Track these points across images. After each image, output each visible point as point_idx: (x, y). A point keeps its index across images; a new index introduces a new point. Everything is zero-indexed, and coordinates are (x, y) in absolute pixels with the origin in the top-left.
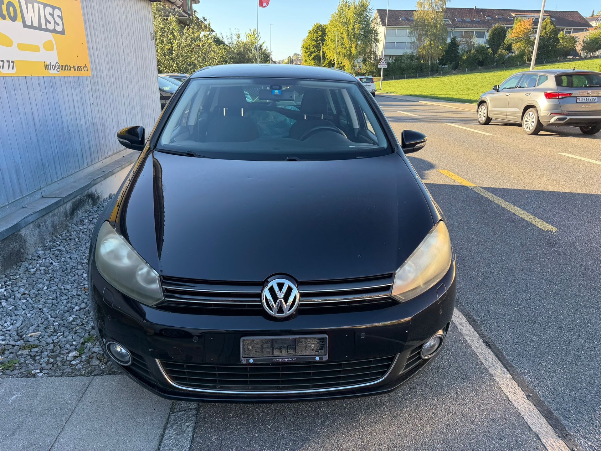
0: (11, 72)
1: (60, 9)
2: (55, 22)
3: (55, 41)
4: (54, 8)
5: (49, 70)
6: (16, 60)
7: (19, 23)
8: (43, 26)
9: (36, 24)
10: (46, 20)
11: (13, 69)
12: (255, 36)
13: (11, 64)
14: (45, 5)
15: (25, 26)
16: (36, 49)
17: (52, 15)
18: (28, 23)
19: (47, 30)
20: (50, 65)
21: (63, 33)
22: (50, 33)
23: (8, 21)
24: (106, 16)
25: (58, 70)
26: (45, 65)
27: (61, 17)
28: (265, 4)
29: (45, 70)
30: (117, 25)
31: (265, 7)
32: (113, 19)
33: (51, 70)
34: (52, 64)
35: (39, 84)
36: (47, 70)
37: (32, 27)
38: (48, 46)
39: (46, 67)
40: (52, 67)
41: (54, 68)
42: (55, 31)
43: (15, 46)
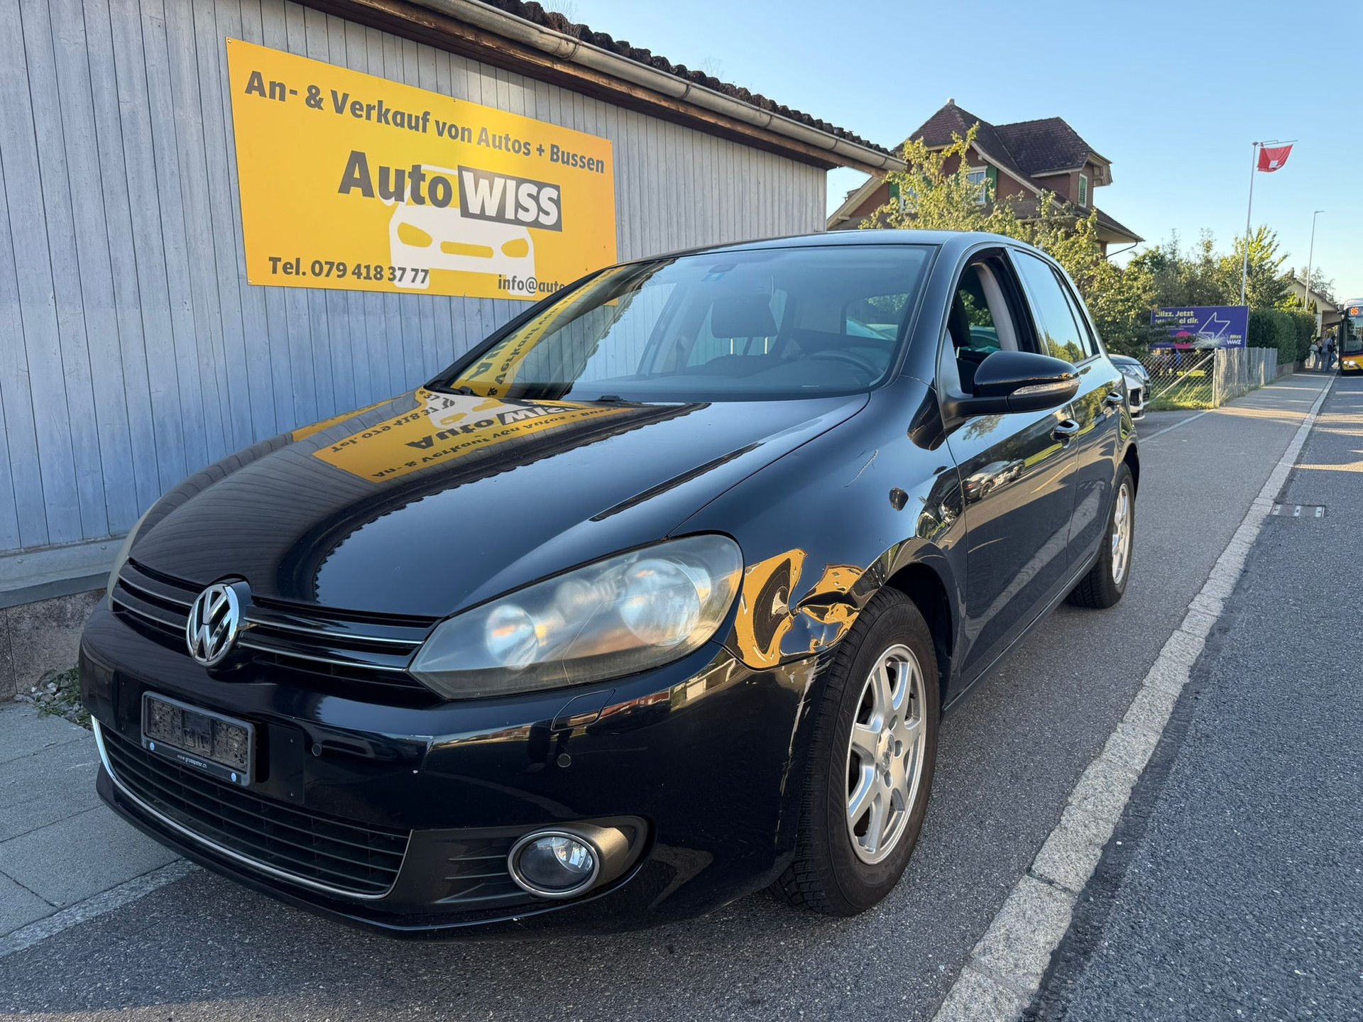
0: (418, 286)
1: (557, 188)
2: (540, 209)
3: (533, 240)
4: (541, 186)
5: (509, 288)
6: (434, 270)
7: (453, 210)
8: (510, 214)
9: (491, 211)
10: (518, 206)
11: (423, 282)
12: (1262, 243)
13: (421, 275)
14: (520, 182)
15: (465, 213)
16: (486, 252)
17: (536, 198)
18: (474, 208)
19: (517, 222)
20: (514, 281)
21: (557, 226)
22: (524, 228)
23: (429, 208)
24: (682, 198)
25: (532, 290)
26: (500, 280)
27: (557, 202)
28: (1273, 164)
29: (500, 288)
30: (709, 213)
31: (1274, 169)
32: (699, 206)
33: (513, 288)
34: (517, 280)
35: (480, 311)
36: (504, 288)
37: (482, 216)
38: (515, 249)
39: (503, 283)
40: (516, 284)
41: (521, 286)
42: (536, 224)
43: (435, 246)
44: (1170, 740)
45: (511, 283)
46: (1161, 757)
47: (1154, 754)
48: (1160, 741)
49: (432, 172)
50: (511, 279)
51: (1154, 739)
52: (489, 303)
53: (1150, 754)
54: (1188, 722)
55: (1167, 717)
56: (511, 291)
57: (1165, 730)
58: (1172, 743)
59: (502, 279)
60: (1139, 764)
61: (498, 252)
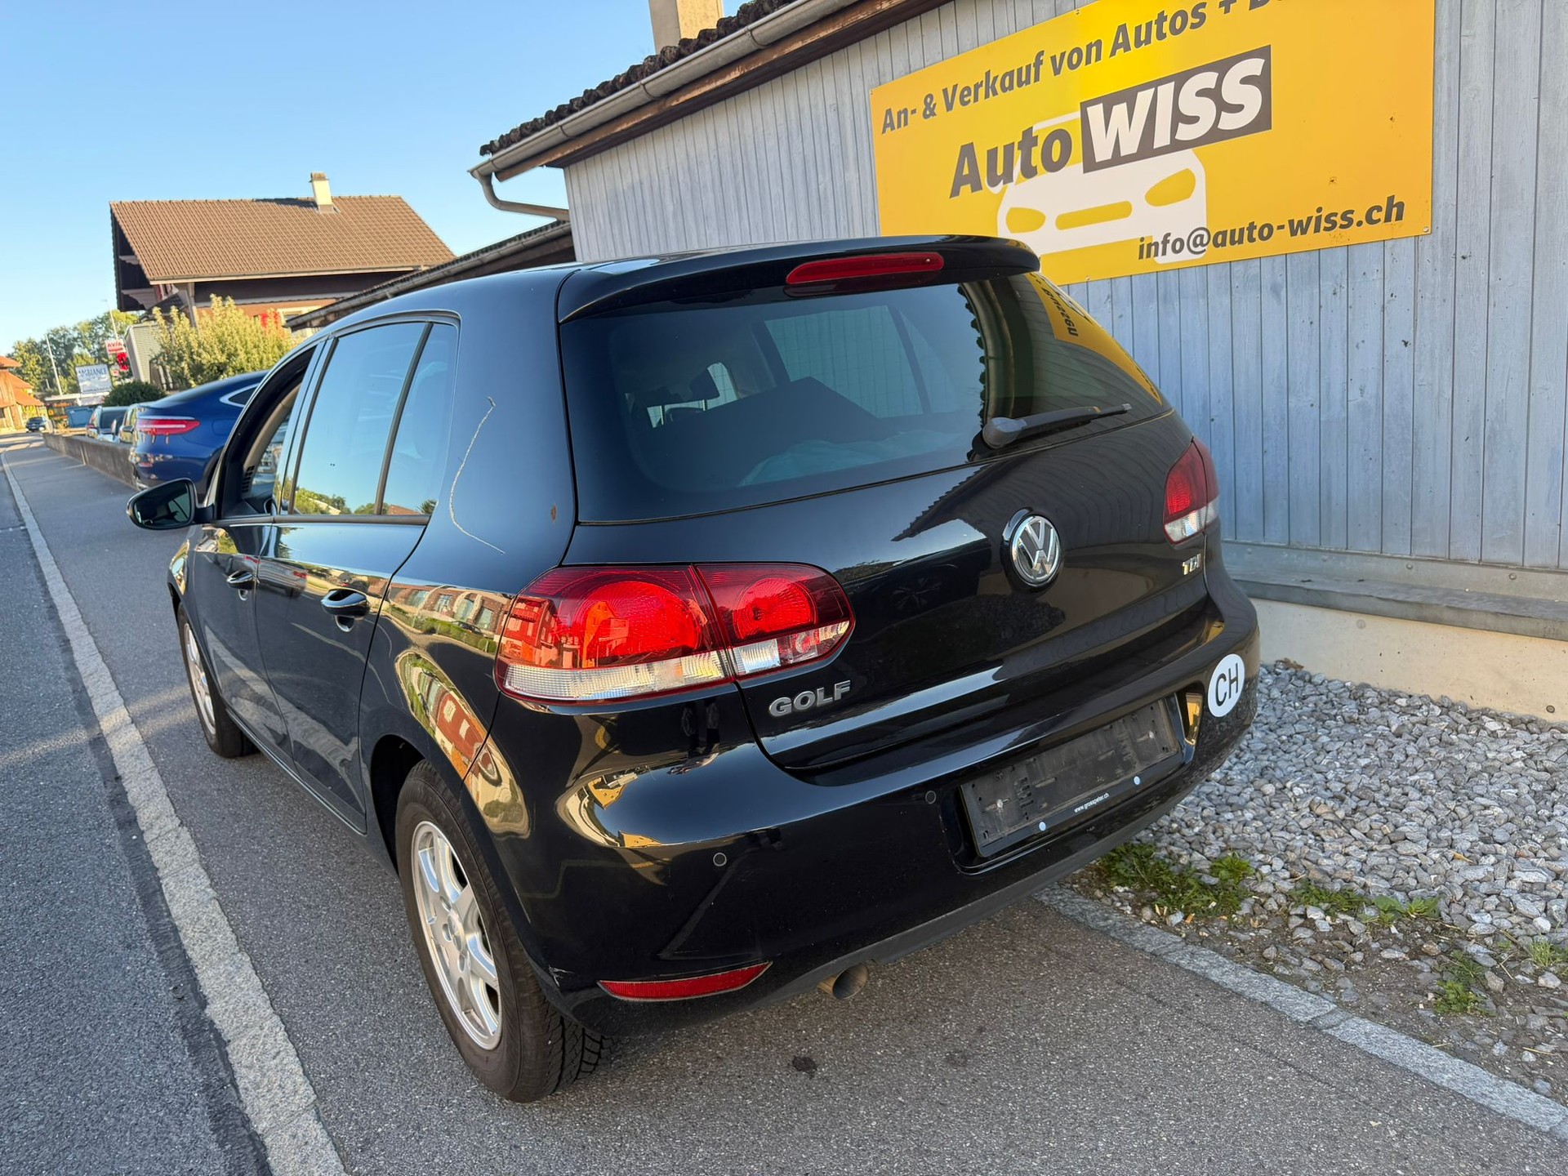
1: (1262, 54)
2: (1222, 107)
3: (1206, 165)
4: (1225, 66)
5: (1157, 255)
8: (1163, 139)
9: (1131, 145)
10: (1179, 119)
14: (1184, 78)
15: (1090, 165)
16: (1122, 210)
17: (1214, 93)
18: (1103, 152)
19: (1174, 147)
20: (1165, 242)
21: (1262, 122)
22: (1189, 152)
23: (1043, 177)
25: (1199, 249)
26: (1141, 246)
27: (1262, 82)
29: (1141, 257)
33: (1165, 254)
34: (1171, 239)
35: (1110, 297)
36: (1149, 256)
37: (1117, 159)
38: (1160, 195)
39: (1147, 249)
40: (1169, 246)
41: (1179, 246)
42: (1215, 135)
43: (1050, 222)
44: (162, 922)
45: (1161, 246)
46: (157, 902)
47: (164, 900)
48: (169, 915)
49: (1045, 129)
50: (1160, 240)
51: (176, 910)
52: (1125, 282)
53: (167, 897)
54: (160, 953)
55: (185, 942)
56: (1160, 259)
57: (175, 930)
58: (157, 920)
59: (1145, 243)
60: (169, 885)
61: (1140, 206)
